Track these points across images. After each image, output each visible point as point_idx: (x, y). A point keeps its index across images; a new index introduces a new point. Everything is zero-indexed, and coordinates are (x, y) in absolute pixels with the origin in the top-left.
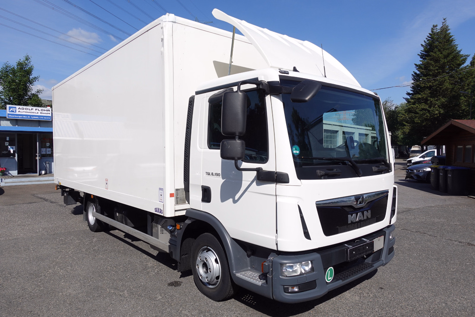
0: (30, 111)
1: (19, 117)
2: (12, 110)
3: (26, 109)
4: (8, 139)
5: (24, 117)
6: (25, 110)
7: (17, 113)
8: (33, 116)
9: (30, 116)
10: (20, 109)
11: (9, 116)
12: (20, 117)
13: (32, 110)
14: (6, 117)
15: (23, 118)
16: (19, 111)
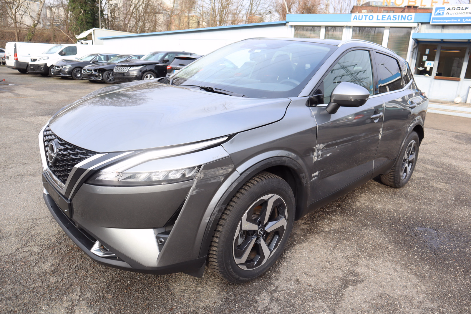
0: (463, 11)
1: (445, 22)
2: (439, 12)
3: (458, 9)
4: (427, 52)
5: (452, 20)
6: (456, 11)
7: (445, 16)
8: (465, 18)
9: (461, 18)
10: (450, 10)
11: (434, 21)
12: (447, 21)
13: (466, 8)
14: (429, 23)
15: (451, 22)
16: (448, 13)
